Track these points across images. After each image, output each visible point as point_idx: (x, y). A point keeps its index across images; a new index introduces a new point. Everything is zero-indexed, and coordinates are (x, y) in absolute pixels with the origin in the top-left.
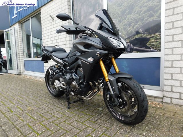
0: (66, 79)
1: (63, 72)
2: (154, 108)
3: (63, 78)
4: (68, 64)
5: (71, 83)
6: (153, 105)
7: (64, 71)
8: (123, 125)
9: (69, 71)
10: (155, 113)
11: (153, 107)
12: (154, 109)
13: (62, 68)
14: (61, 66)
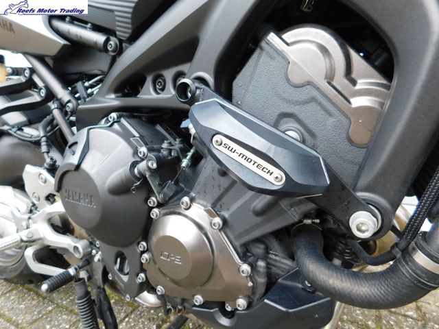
0: (88, 177)
1: (52, 123)
3: (52, 169)
4: (99, 38)
5: (147, 228)
7: (62, 107)
9: (112, 100)
13: (47, 88)
14: (33, 71)
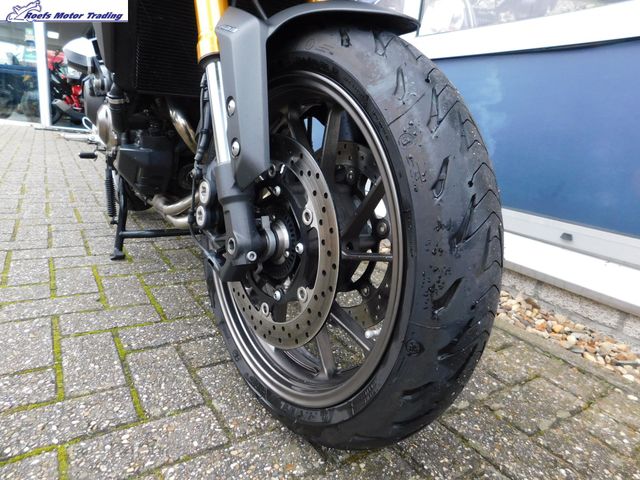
2: (591, 374)
6: (590, 357)
8: (260, 431)
10: (577, 412)
11: (582, 371)
12: (590, 382)
